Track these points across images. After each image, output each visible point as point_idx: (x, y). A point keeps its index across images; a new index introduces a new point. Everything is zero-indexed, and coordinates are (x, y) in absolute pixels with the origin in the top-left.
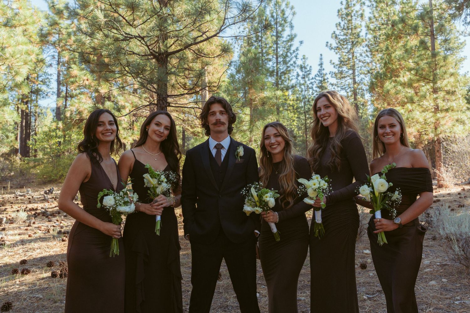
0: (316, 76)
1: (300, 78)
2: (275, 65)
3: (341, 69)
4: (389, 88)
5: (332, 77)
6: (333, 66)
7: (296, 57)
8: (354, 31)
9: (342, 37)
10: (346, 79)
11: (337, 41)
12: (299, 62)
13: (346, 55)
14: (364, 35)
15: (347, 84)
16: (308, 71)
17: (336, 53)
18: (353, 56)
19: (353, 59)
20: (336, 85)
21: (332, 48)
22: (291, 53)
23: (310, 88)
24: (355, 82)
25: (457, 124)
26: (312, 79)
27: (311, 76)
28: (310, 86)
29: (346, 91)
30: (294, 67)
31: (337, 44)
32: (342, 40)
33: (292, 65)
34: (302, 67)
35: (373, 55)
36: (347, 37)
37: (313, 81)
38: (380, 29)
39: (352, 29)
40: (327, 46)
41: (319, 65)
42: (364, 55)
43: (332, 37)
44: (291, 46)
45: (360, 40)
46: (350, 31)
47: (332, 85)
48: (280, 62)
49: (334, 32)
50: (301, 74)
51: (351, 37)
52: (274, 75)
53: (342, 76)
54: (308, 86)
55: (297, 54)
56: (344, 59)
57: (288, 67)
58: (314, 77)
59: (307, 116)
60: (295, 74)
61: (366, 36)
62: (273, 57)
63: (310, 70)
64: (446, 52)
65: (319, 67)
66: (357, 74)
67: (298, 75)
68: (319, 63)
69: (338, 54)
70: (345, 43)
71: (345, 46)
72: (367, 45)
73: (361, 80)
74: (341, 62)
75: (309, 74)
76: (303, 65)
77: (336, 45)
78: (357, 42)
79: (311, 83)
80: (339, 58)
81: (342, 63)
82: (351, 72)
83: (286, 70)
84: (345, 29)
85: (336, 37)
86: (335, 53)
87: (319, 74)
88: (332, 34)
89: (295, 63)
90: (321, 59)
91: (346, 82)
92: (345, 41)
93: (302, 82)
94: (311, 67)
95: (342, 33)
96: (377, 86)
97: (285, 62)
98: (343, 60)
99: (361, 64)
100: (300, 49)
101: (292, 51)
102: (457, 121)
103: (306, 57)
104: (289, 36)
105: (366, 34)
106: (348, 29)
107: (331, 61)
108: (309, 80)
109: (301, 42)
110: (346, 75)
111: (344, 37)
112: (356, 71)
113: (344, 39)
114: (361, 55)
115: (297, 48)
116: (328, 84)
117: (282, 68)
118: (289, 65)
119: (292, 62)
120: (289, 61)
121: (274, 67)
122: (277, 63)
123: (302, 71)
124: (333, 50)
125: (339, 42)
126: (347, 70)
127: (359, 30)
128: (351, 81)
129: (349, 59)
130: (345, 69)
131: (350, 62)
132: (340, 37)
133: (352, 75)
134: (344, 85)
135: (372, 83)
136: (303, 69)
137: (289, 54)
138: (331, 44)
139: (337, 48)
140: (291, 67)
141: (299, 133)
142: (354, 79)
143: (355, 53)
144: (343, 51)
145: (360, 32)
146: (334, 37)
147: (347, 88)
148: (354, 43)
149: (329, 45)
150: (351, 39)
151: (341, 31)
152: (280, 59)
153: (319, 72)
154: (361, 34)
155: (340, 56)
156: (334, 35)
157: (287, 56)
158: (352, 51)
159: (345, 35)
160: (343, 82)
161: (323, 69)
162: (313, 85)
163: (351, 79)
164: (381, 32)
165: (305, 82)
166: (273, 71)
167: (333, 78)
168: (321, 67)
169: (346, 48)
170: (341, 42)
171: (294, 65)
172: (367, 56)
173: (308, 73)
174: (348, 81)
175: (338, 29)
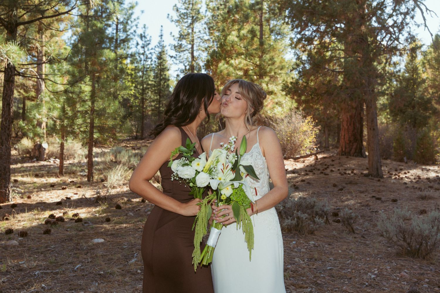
0: (155, 47)
1: (139, 47)
2: (115, 31)
3: (180, 43)
4: (222, 68)
5: (171, 49)
6: (173, 38)
7: (136, 25)
8: (195, 7)
9: (183, 11)
10: (185, 52)
11: (178, 14)
12: (140, 31)
13: (186, 29)
14: (204, 12)
15: (186, 58)
16: (148, 41)
17: (177, 26)
18: (193, 31)
19: (192, 34)
20: (175, 58)
21: (173, 21)
22: (131, 22)
23: (149, 58)
24: (193, 57)
25: (277, 106)
26: (152, 49)
27: (150, 47)
28: (149, 56)
29: (184, 65)
30: (134, 36)
31: (178, 17)
32: (182, 14)
33: (132, 33)
34: (142, 37)
35: (211, 34)
36: (188, 12)
37: (152, 51)
38: (218, 9)
39: (193, 4)
40: (168, 17)
41: (160, 36)
42: (202, 32)
43: (173, 9)
44: (132, 14)
45: (199, 16)
46: (191, 6)
47: (172, 57)
48: (120, 29)
49: (176, 5)
50: (141, 43)
51: (191, 12)
52: (113, 42)
53: (181, 49)
54: (147, 56)
55: (138, 23)
56: (183, 32)
57: (128, 35)
58: (153, 48)
59: (145, 86)
60: (135, 43)
61: (206, 13)
62: (113, 23)
63: (150, 40)
64: (276, 36)
65: (159, 39)
66: (195, 48)
67: (138, 44)
68: (160, 34)
69: (179, 27)
70: (186, 17)
71: (186, 20)
72: (205, 22)
73: (199, 55)
74: (181, 35)
75: (149, 44)
76: (143, 34)
77: (177, 19)
78: (197, 18)
79: (151, 53)
80: (180, 32)
81: (182, 37)
82: (190, 46)
83: (126, 37)
84: (186, 4)
85: (177, 10)
86: (175, 26)
87: (158, 45)
88: (174, 6)
89: (135, 31)
90: (161, 30)
91: (185, 56)
92: (186, 14)
93: (142, 51)
94: (151, 37)
95: (183, 7)
96: (212, 65)
97: (125, 31)
98: (183, 34)
99: (199, 40)
100: (140, 18)
101: (132, 19)
102: (277, 103)
103: (146, 27)
104: (130, 3)
105: (206, 11)
106: (189, 4)
107: (171, 33)
108: (148, 50)
109: (143, 12)
110: (184, 49)
111: (185, 11)
112: (195, 46)
113: (185, 13)
114: (200, 32)
115: (138, 17)
116: (167, 55)
117: (122, 36)
118: (128, 33)
119: (132, 31)
120: (130, 29)
121: (113, 33)
122: (117, 29)
123: (142, 39)
124: (173, 23)
125: (180, 16)
126: (186, 44)
127: (199, 6)
128: (190, 55)
129: (188, 34)
130: (184, 42)
131: (189, 36)
132: (181, 10)
133: (191, 49)
134: (182, 59)
135: (208, 61)
136: (143, 38)
137: (129, 22)
138: (172, 17)
139: (178, 21)
140: (131, 35)
141: (135, 102)
142: (192, 53)
143: (194, 29)
144: (183, 24)
145: (200, 8)
146: (175, 10)
147: (185, 62)
148: (194, 18)
149: (170, 17)
150: (191, 13)
151: (182, 5)
152: (120, 27)
153: (159, 43)
154: (201, 11)
155: (180, 30)
156: (175, 8)
157: (127, 23)
158: (192, 26)
159: (185, 9)
160: (181, 55)
161: (163, 41)
162: (152, 55)
163: (189, 53)
164: (219, 12)
165: (145, 52)
166: (113, 38)
167: (172, 51)
168: (161, 38)
169: (187, 22)
170: (182, 16)
171: (134, 33)
172: (205, 33)
173: (148, 42)
174: (187, 54)
175: (179, 2)
